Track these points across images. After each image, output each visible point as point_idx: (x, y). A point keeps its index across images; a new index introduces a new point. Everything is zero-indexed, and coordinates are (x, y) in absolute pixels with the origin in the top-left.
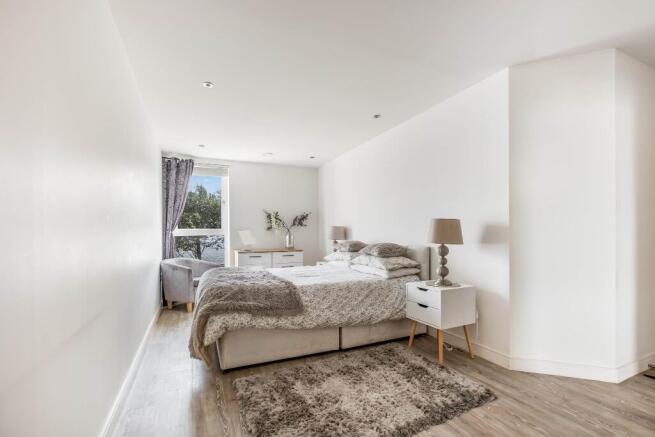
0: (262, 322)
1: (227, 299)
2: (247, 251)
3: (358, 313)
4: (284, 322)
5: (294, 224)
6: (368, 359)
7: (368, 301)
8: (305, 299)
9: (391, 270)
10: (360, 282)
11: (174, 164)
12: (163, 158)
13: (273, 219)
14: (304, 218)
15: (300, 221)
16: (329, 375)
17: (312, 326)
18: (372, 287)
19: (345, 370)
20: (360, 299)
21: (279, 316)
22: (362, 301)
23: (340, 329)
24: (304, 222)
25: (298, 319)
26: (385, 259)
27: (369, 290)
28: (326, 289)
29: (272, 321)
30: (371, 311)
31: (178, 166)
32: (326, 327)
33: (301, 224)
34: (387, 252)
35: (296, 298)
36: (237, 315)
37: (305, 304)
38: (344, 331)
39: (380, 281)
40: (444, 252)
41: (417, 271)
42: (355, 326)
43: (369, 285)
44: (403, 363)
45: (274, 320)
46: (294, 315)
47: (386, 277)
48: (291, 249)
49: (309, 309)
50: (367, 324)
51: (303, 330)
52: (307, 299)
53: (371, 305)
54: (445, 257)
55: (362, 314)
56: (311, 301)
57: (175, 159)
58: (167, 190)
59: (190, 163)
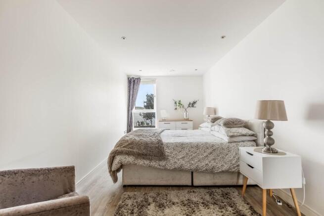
0: (141, 162)
1: (124, 147)
2: (164, 120)
3: (203, 164)
4: (154, 164)
5: (189, 106)
6: (207, 197)
7: (212, 157)
8: (167, 151)
9: (232, 137)
10: (206, 143)
11: (132, 80)
12: (128, 78)
13: (178, 104)
14: (194, 103)
15: (193, 104)
16: (173, 204)
17: (171, 168)
18: (214, 148)
19: (186, 202)
20: (205, 154)
21: (151, 160)
22: (207, 156)
23: (192, 173)
24: (195, 105)
25: (163, 163)
26: (228, 129)
27: (213, 149)
28: (182, 146)
29: (147, 162)
30: (213, 164)
31: (134, 81)
32: (180, 170)
33: (193, 106)
34: (230, 124)
35: (161, 150)
36: (127, 156)
37: (167, 154)
38: (194, 174)
39: (222, 144)
40: (269, 126)
41: (254, 138)
42: (203, 172)
43: (213, 146)
44: (232, 207)
45: (148, 162)
46: (160, 160)
47: (227, 141)
48: (187, 120)
49: (170, 158)
50: (211, 172)
51: (166, 169)
52: (169, 151)
53: (214, 159)
54: (271, 130)
55: (207, 165)
56: (171, 153)
57: (133, 78)
58: (130, 92)
59: (139, 79)
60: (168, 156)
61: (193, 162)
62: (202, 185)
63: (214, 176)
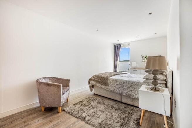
0: (98, 85)
4: (103, 86)
12: (114, 45)
17: (110, 90)
22: (128, 88)
23: (121, 95)
25: (107, 87)
27: (132, 85)
28: (116, 81)
29: (100, 85)
41: (164, 82)
42: (125, 96)
43: (132, 83)
51: (108, 90)
52: (110, 82)
53: (131, 90)
54: (156, 76)
55: (127, 92)
56: (110, 83)
57: (117, 45)
58: (115, 52)
59: (120, 45)
60: (109, 84)
61: (120, 89)
62: (126, 103)
63: (133, 100)
